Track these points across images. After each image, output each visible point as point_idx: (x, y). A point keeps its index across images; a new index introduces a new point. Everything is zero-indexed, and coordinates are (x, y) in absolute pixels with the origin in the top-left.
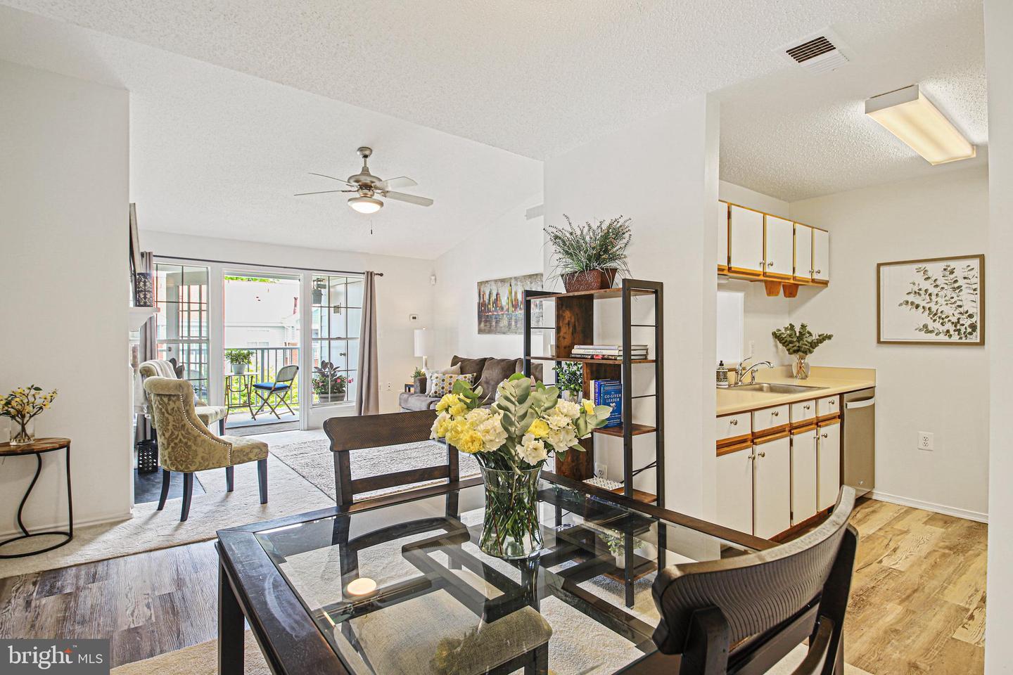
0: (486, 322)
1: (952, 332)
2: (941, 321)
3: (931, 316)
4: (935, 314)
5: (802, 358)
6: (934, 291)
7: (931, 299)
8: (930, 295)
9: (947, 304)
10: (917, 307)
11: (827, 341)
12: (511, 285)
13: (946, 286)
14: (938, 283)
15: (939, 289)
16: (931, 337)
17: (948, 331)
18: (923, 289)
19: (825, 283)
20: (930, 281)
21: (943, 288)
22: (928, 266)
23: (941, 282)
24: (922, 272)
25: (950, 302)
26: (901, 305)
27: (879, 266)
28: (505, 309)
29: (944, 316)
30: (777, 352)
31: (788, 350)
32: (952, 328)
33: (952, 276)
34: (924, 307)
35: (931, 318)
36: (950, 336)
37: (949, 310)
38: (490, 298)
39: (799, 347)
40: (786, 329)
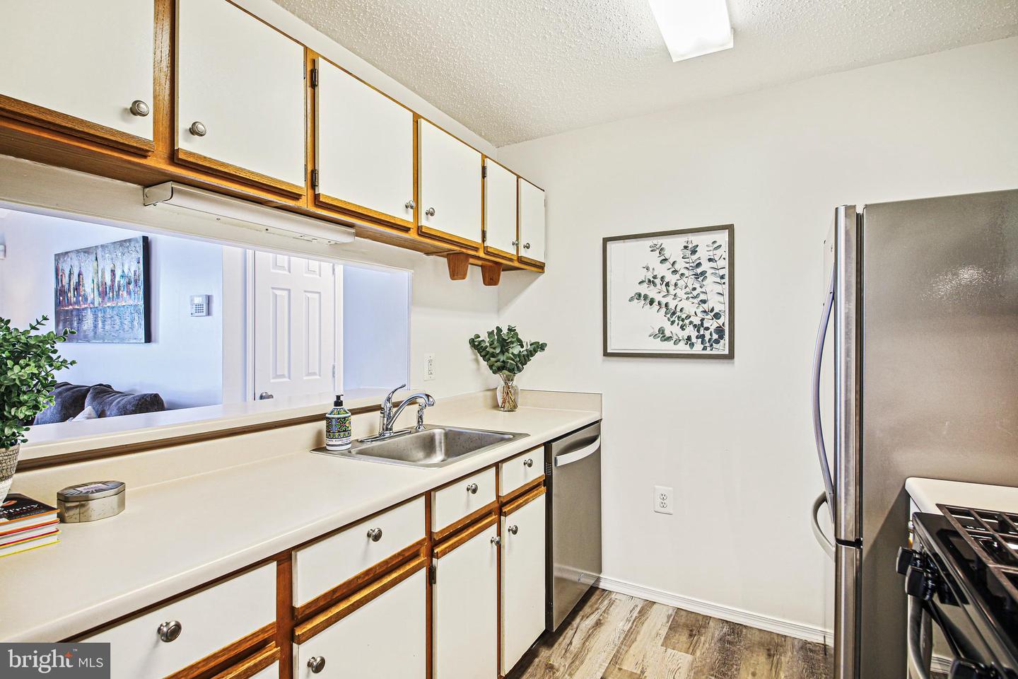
0: (65, 321)
1: (694, 340)
2: (681, 323)
3: (669, 316)
4: (674, 313)
5: (508, 379)
6: (672, 278)
7: (668, 291)
8: (667, 284)
9: (687, 298)
10: (652, 302)
11: (539, 354)
12: (97, 259)
13: (686, 272)
14: (677, 267)
15: (678, 276)
16: (668, 347)
17: (689, 338)
18: (659, 276)
19: (540, 267)
20: (668, 265)
21: (682, 275)
22: (665, 242)
23: (680, 265)
24: (658, 251)
25: (692, 295)
26: (631, 299)
27: (606, 240)
28: (89, 301)
29: (684, 316)
30: (478, 369)
31: (491, 367)
32: (694, 334)
33: (694, 257)
34: (659, 303)
35: (669, 319)
36: (692, 345)
37: (690, 307)
38: (70, 281)
39: (503, 362)
40: (491, 334)
